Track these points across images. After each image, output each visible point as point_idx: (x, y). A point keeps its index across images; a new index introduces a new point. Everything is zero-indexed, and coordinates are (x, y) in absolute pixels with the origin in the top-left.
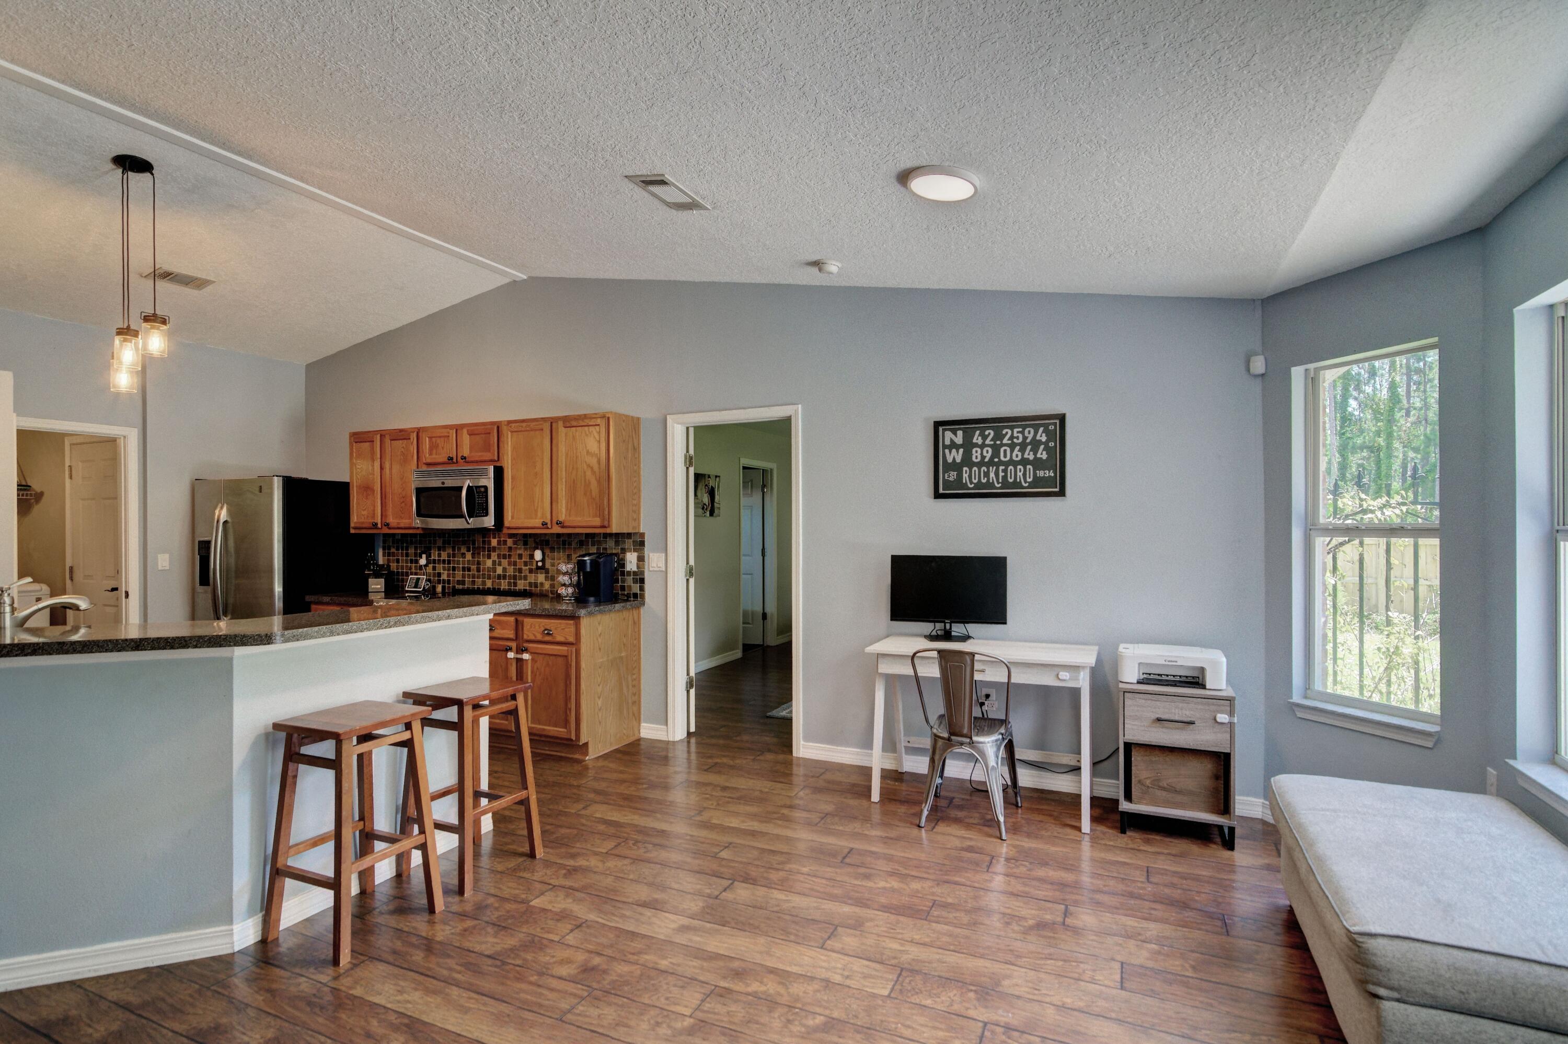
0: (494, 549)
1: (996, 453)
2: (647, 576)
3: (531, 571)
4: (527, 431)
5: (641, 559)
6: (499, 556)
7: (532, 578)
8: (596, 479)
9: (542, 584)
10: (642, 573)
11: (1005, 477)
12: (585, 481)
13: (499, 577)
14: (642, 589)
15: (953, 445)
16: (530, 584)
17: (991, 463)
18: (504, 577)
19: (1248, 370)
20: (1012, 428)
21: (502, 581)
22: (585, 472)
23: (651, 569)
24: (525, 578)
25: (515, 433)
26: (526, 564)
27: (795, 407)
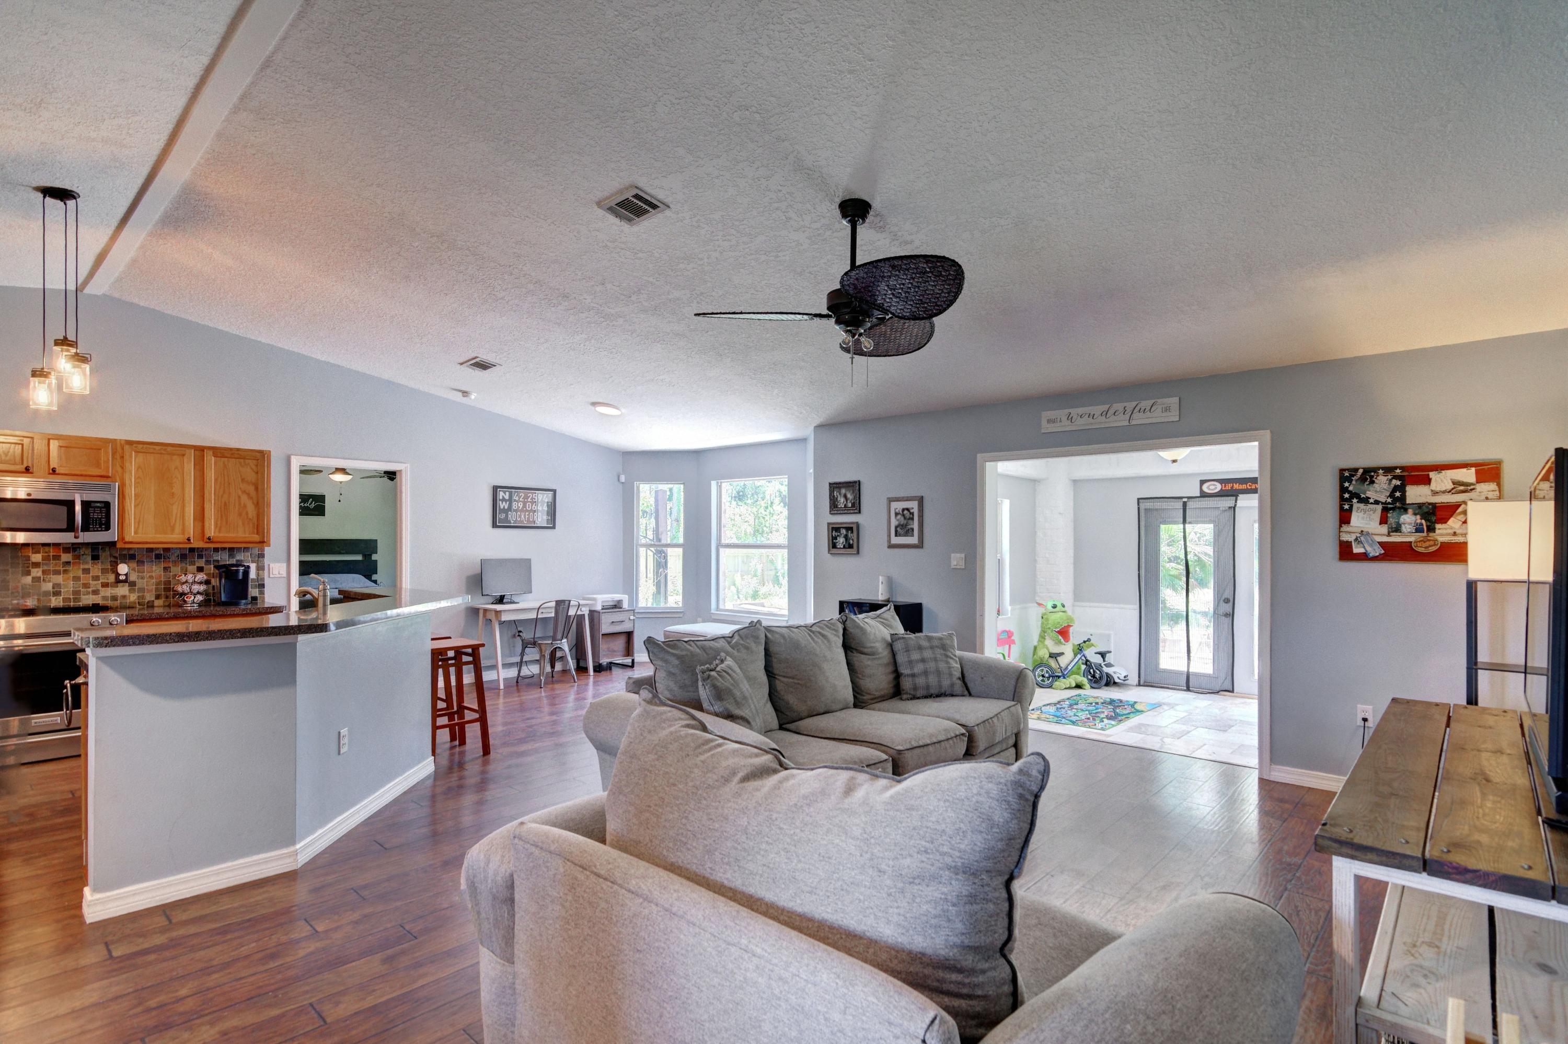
0: (36, 565)
1: (524, 506)
2: (267, 582)
3: (105, 585)
4: (161, 454)
5: (260, 568)
6: (44, 572)
7: (108, 592)
8: (253, 503)
9: (124, 597)
10: (263, 579)
11: (528, 518)
12: (240, 504)
13: (47, 594)
14: (262, 593)
15: (504, 500)
16: (104, 598)
17: (522, 511)
18: (57, 593)
19: (619, 480)
20: (532, 493)
21: (53, 599)
22: (239, 497)
23: (271, 576)
24: (96, 592)
25: (141, 454)
26: (96, 578)
27: (406, 465)
